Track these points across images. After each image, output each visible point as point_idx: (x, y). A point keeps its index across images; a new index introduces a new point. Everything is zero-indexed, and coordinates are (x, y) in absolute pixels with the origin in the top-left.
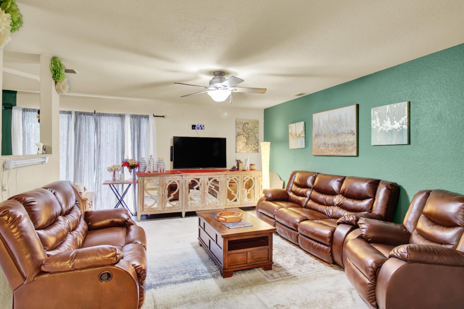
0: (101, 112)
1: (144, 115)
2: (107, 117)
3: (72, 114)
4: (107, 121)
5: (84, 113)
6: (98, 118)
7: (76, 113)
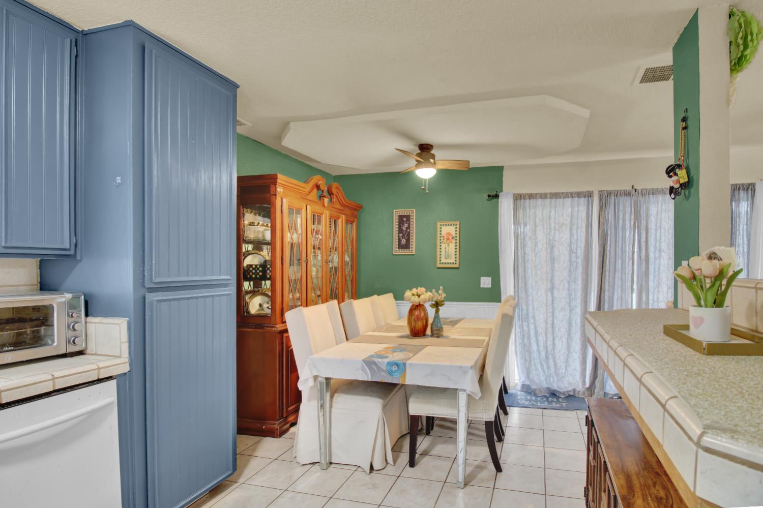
0: (649, 186)
1: (743, 185)
2: (661, 195)
3: (593, 197)
4: (660, 205)
5: (616, 193)
6: (642, 199)
7: (601, 193)
